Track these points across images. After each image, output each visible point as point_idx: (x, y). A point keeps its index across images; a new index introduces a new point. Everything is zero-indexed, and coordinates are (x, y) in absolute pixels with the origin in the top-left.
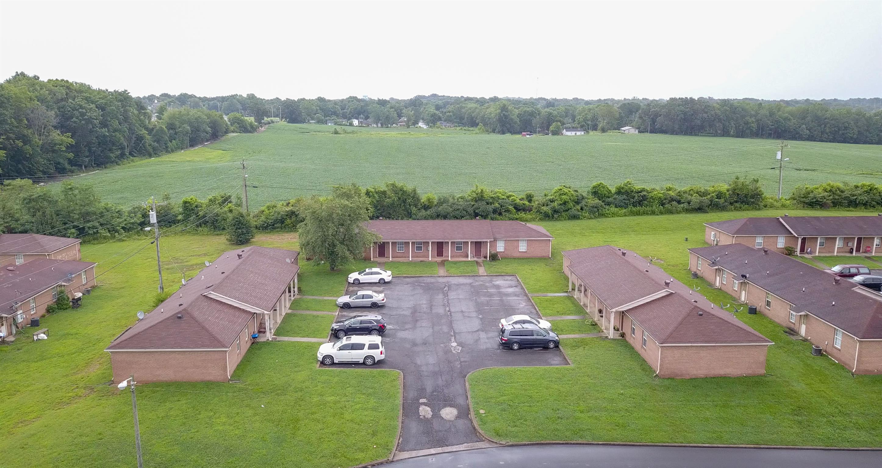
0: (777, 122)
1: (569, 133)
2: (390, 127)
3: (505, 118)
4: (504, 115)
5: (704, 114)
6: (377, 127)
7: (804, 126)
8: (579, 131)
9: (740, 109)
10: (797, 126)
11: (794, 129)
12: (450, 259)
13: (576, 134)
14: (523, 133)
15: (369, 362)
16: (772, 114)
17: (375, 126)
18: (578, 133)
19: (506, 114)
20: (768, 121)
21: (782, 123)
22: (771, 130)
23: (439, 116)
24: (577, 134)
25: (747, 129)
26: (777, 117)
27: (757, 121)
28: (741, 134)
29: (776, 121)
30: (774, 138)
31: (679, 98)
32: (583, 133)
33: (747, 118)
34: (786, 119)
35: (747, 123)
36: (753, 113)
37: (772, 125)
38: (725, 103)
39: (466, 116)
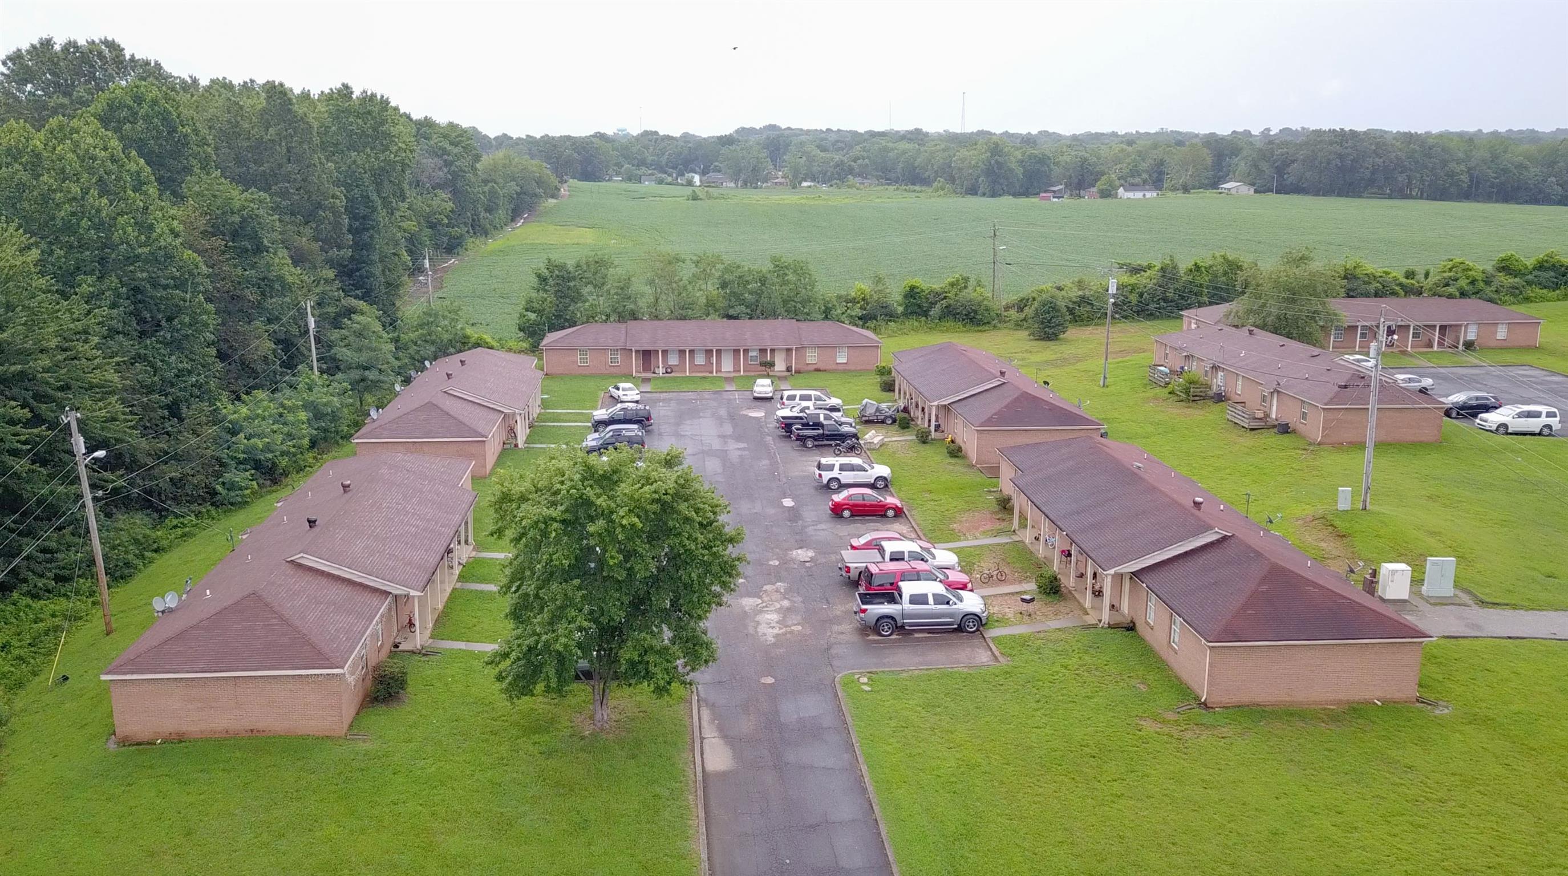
0: (1505, 171)
1: (1130, 195)
2: (761, 187)
3: (999, 168)
4: (996, 161)
5: (1377, 159)
6: (737, 186)
7: (1553, 179)
8: (1149, 190)
9: (1439, 149)
10: (1540, 179)
11: (1535, 185)
12: (1409, 349)
13: (1144, 195)
14: (1042, 195)
15: (1546, 431)
16: (1495, 157)
17: (732, 185)
18: (1148, 195)
19: (1000, 159)
20: (1488, 170)
21: (1514, 174)
22: (1492, 186)
23: (850, 166)
24: (1147, 197)
25: (1451, 185)
26: (1505, 163)
27: (1469, 169)
28: (1439, 193)
29: (1502, 170)
30: (1497, 201)
31: (1330, 130)
32: (1155, 194)
33: (1452, 165)
34: (1520, 166)
35: (1451, 175)
36: (1461, 155)
37: (1495, 178)
38: (1409, 138)
39: (901, 165)
